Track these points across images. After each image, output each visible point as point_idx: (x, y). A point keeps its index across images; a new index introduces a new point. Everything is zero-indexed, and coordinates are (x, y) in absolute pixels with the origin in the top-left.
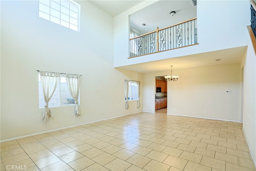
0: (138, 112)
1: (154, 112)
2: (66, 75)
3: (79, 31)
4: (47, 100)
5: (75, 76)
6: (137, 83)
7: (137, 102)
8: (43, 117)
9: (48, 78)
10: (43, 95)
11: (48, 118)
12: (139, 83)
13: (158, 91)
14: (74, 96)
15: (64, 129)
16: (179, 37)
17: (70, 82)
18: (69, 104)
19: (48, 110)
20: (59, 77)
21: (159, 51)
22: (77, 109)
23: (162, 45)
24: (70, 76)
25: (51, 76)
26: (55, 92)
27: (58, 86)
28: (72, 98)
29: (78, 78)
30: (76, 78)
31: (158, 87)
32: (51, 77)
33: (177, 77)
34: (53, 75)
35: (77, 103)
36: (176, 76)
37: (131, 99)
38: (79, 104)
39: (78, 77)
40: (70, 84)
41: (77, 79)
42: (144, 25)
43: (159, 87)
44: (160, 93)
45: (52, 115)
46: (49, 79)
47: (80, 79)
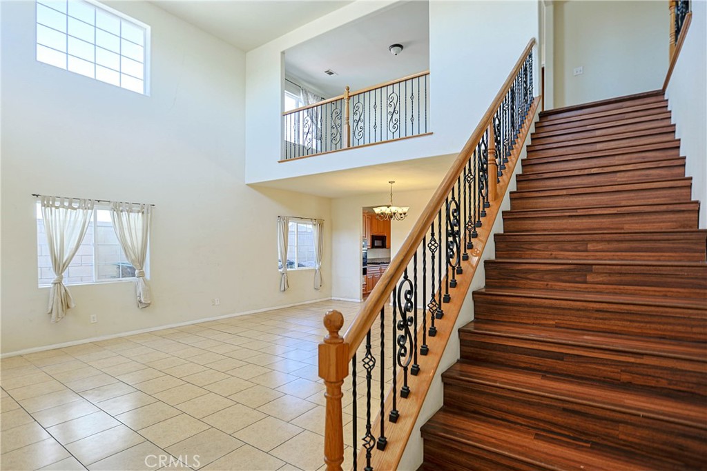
0: (318, 301)
1: (359, 301)
2: (112, 205)
3: (148, 94)
4: (60, 266)
5: (135, 208)
6: (315, 225)
7: (314, 273)
8: (50, 308)
9: (61, 214)
10: (49, 254)
11: (63, 310)
12: (320, 224)
13: (376, 245)
14: (133, 257)
15: (107, 340)
16: (392, 114)
17: (122, 223)
18: (121, 279)
19: (63, 291)
20: (92, 209)
21: (349, 146)
22: (140, 289)
23: (357, 132)
24: (121, 208)
25: (70, 207)
26: (81, 247)
27: (90, 231)
28: (128, 263)
29: (143, 213)
30: (139, 212)
31: (375, 234)
32: (69, 210)
33: (405, 210)
34: (75, 205)
35: (142, 275)
36: (402, 208)
37: (296, 265)
38: (148, 276)
39: (146, 209)
40: (122, 228)
41: (140, 214)
42: (331, 73)
43: (381, 234)
44: (384, 250)
45: (72, 305)
46: (66, 213)
47: (149, 215)
